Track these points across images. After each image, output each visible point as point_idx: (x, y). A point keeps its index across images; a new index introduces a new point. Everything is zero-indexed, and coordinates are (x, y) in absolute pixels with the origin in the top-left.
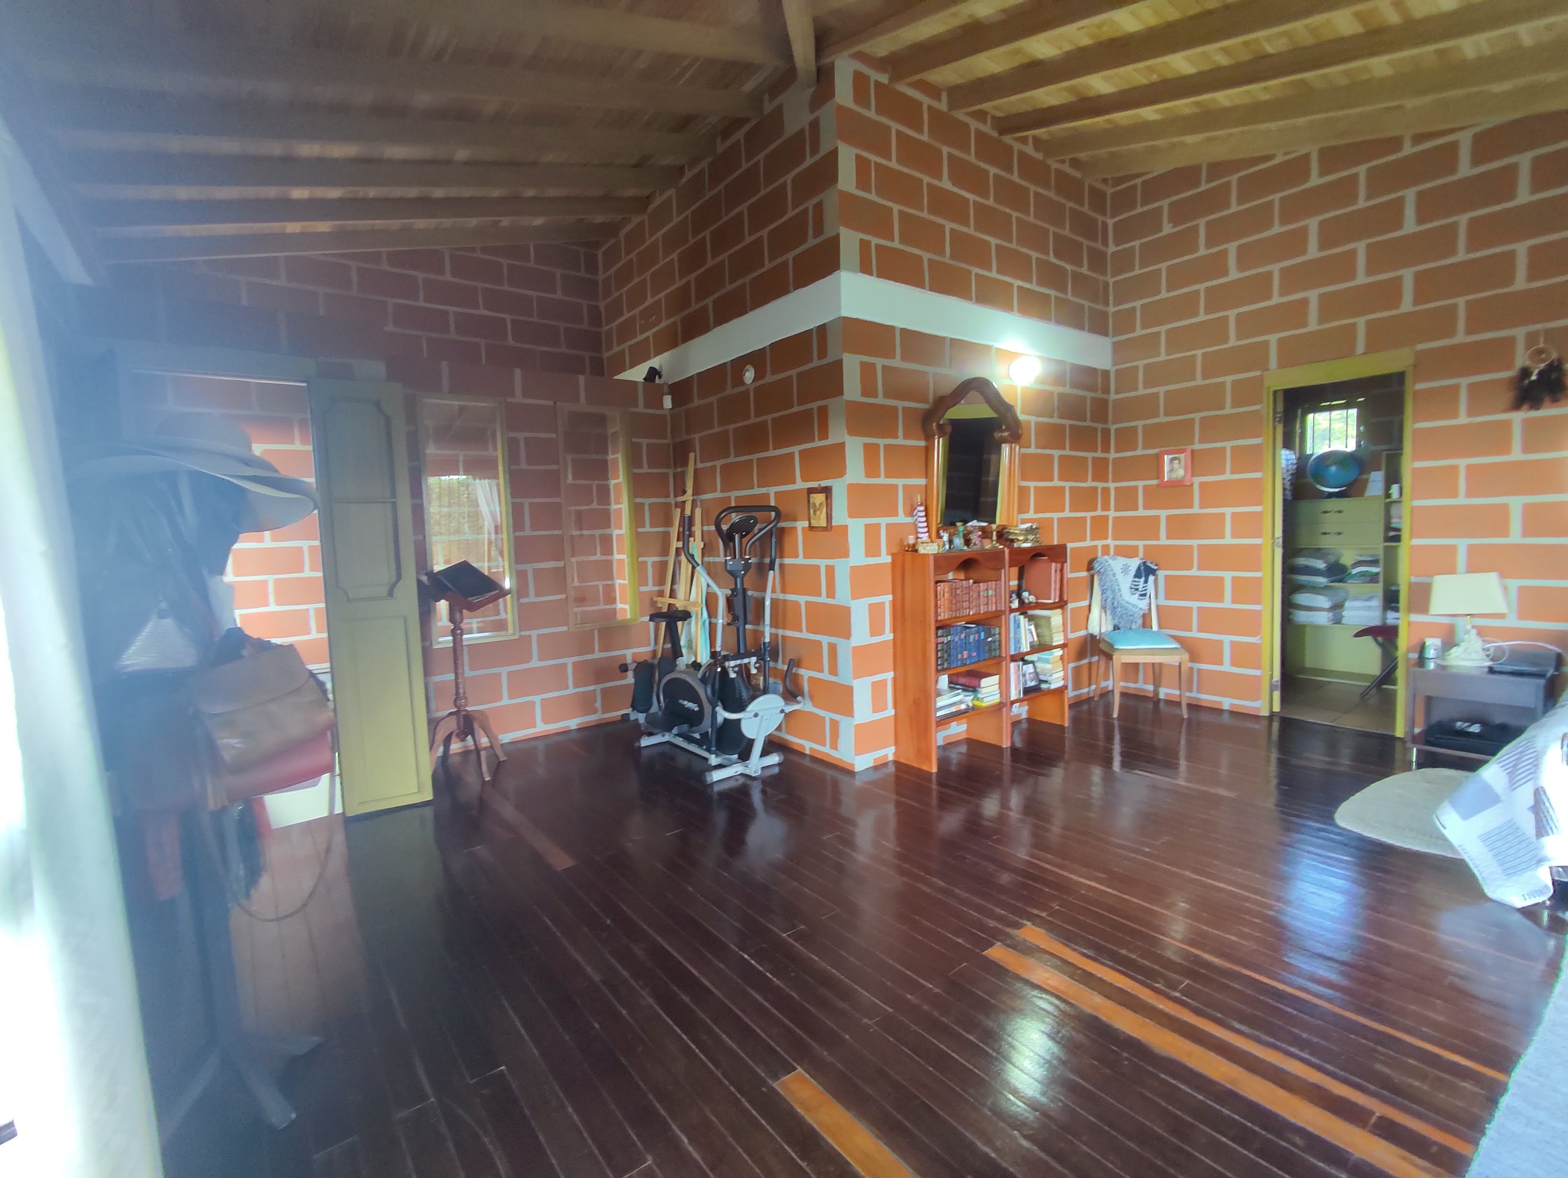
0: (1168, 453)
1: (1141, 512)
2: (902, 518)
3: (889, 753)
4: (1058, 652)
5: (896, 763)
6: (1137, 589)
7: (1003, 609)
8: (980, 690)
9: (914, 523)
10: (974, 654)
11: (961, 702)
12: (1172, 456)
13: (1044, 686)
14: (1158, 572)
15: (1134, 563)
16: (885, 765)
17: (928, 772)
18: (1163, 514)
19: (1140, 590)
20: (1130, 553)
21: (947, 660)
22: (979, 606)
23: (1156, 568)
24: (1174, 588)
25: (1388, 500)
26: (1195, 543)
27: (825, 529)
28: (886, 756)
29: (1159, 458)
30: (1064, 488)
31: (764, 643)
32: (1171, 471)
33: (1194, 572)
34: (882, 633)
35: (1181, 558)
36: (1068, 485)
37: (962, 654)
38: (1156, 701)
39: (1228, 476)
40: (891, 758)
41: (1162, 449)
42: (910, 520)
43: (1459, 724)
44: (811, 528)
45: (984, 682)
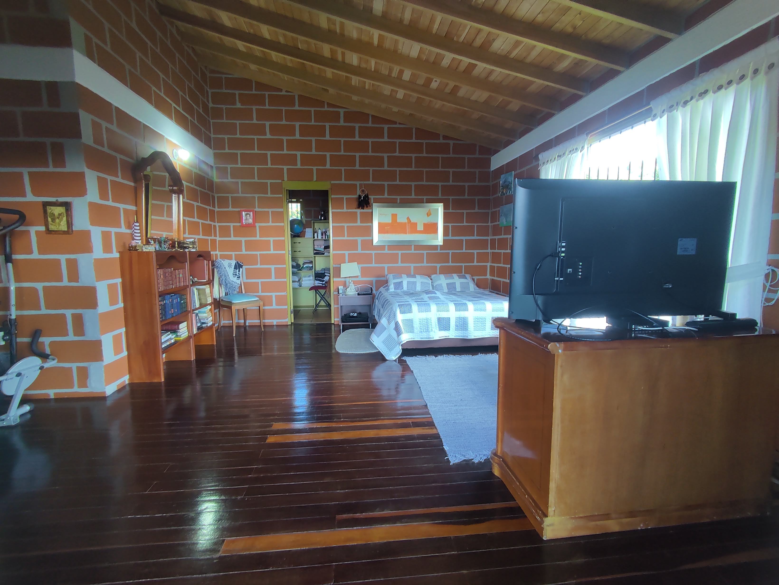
0: (245, 211)
1: (233, 238)
2: (124, 230)
3: (126, 379)
4: (209, 307)
5: (130, 384)
6: (236, 275)
7: (188, 284)
8: (179, 331)
9: (131, 234)
10: (176, 311)
11: (171, 339)
12: (246, 213)
13: (204, 325)
14: (243, 267)
15: (233, 263)
16: (124, 387)
17: (160, 382)
18: (243, 239)
19: (237, 275)
20: (229, 257)
21: (164, 315)
22: (177, 283)
23: (242, 264)
24: (250, 274)
25: (314, 239)
26: (258, 253)
27: (64, 232)
28: (125, 381)
29: (240, 213)
30: (199, 223)
31: (10, 320)
32: (246, 219)
33: (259, 266)
34: (117, 303)
35: (252, 260)
36: (201, 221)
37: (171, 310)
38: (245, 327)
39: (270, 224)
40: (127, 382)
41: (241, 209)
42: (128, 231)
43: (351, 314)
44: (49, 231)
45: (181, 326)
